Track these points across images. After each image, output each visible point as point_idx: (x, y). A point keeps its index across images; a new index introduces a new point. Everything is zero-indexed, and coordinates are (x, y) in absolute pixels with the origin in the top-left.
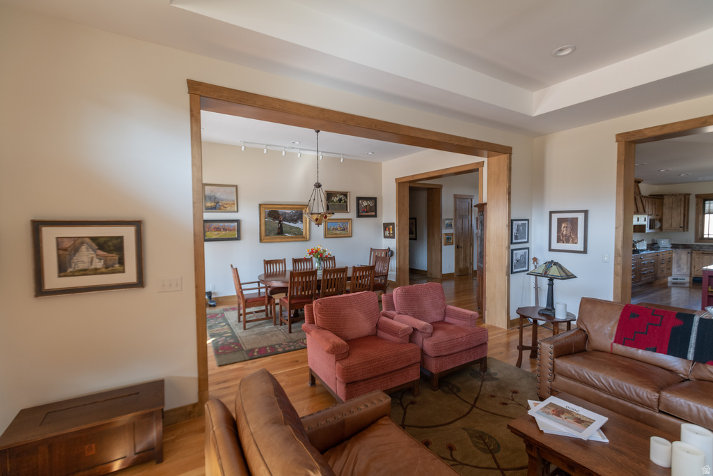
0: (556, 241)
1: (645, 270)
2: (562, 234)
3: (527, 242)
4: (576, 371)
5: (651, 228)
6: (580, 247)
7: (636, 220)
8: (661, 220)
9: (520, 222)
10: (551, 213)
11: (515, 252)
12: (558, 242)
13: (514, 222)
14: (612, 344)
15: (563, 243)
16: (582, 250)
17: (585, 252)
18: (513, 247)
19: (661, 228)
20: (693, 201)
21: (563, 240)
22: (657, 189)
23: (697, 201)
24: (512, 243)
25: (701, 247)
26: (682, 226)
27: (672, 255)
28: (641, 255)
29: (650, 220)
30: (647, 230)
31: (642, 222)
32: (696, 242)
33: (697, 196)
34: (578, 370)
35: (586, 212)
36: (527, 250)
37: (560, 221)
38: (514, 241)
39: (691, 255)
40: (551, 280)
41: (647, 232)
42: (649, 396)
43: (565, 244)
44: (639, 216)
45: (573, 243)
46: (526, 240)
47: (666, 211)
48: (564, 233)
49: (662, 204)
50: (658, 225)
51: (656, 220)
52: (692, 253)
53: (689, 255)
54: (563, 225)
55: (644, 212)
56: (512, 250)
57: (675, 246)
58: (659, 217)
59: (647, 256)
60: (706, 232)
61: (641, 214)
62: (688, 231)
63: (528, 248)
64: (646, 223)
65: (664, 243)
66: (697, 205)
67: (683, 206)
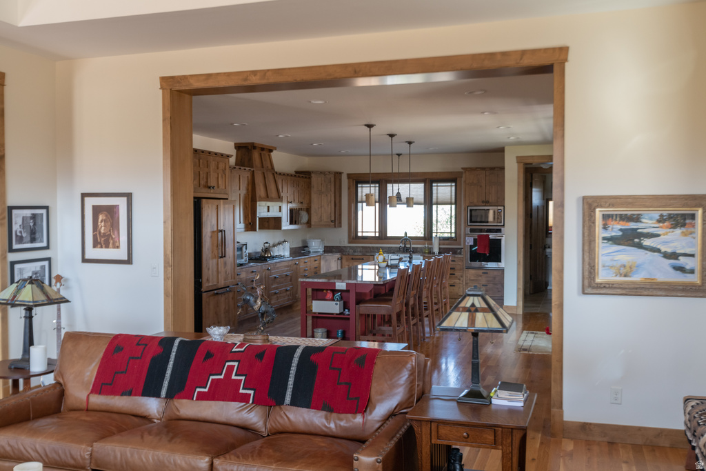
0: (92, 246)
1: (277, 288)
2: (100, 232)
3: (47, 248)
4: (9, 445)
5: (293, 221)
6: (121, 253)
7: (266, 209)
8: (308, 210)
9: (28, 213)
10: (84, 196)
11: (17, 267)
12: (94, 247)
13: (14, 212)
14: (88, 396)
15: (102, 247)
16: (126, 258)
17: (129, 261)
18: (12, 257)
19: (309, 223)
20: (345, 182)
21: (100, 243)
22: (305, 163)
23: (349, 183)
24: (11, 250)
25: (354, 249)
26: (333, 219)
27: (320, 263)
28: (270, 265)
29: (291, 210)
30: (286, 225)
31: (274, 213)
32: (349, 243)
33: (349, 176)
34: (13, 442)
35: (129, 196)
36: (46, 263)
37: (97, 210)
38: (15, 246)
39: (341, 262)
40: (29, 309)
41: (283, 228)
42: (82, 453)
43: (104, 250)
44: (269, 204)
45: (114, 248)
46: (44, 244)
47: (314, 196)
48: (102, 231)
49: (309, 186)
50: (304, 217)
51: (302, 209)
52: (341, 258)
53: (339, 261)
54: (101, 217)
55: (279, 198)
56: (13, 264)
57: (328, 250)
58: (305, 206)
59: (278, 265)
60: (360, 229)
61: (272, 200)
62: (341, 226)
63: (49, 259)
64: (285, 215)
65: (316, 246)
66: (349, 188)
67: (333, 190)
